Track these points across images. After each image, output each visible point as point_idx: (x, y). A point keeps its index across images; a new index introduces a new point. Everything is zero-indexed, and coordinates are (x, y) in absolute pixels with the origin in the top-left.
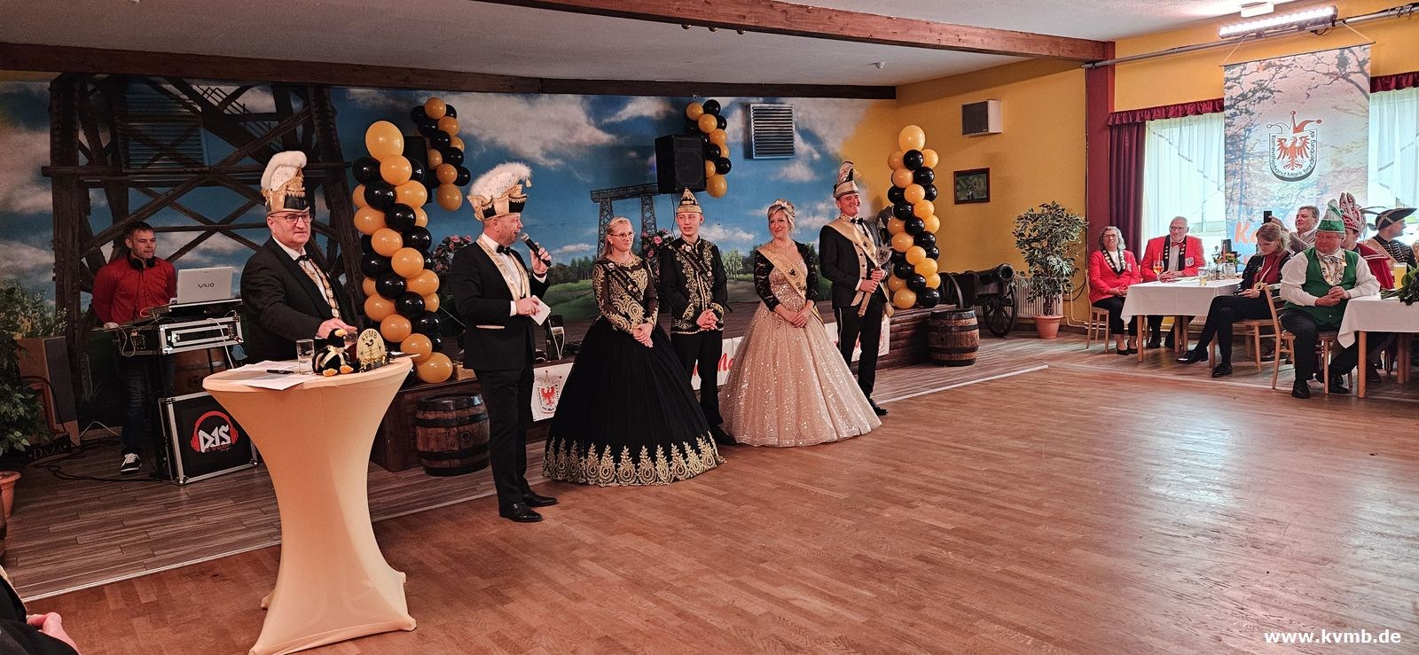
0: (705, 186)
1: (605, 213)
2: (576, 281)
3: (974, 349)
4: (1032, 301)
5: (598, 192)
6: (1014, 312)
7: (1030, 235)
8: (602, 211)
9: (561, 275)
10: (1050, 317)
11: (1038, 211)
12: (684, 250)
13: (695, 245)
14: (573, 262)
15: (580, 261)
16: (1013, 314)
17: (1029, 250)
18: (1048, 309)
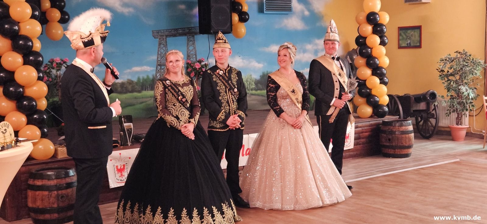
0: (232, 30)
1: (162, 46)
2: (139, 92)
3: (410, 147)
4: (449, 115)
5: (158, 32)
6: (437, 122)
7: (448, 72)
8: (160, 44)
9: (130, 87)
10: (460, 126)
11: (453, 55)
12: (219, 74)
13: (226, 70)
14: (139, 79)
15: (143, 79)
16: (436, 124)
17: (448, 81)
18: (459, 121)
